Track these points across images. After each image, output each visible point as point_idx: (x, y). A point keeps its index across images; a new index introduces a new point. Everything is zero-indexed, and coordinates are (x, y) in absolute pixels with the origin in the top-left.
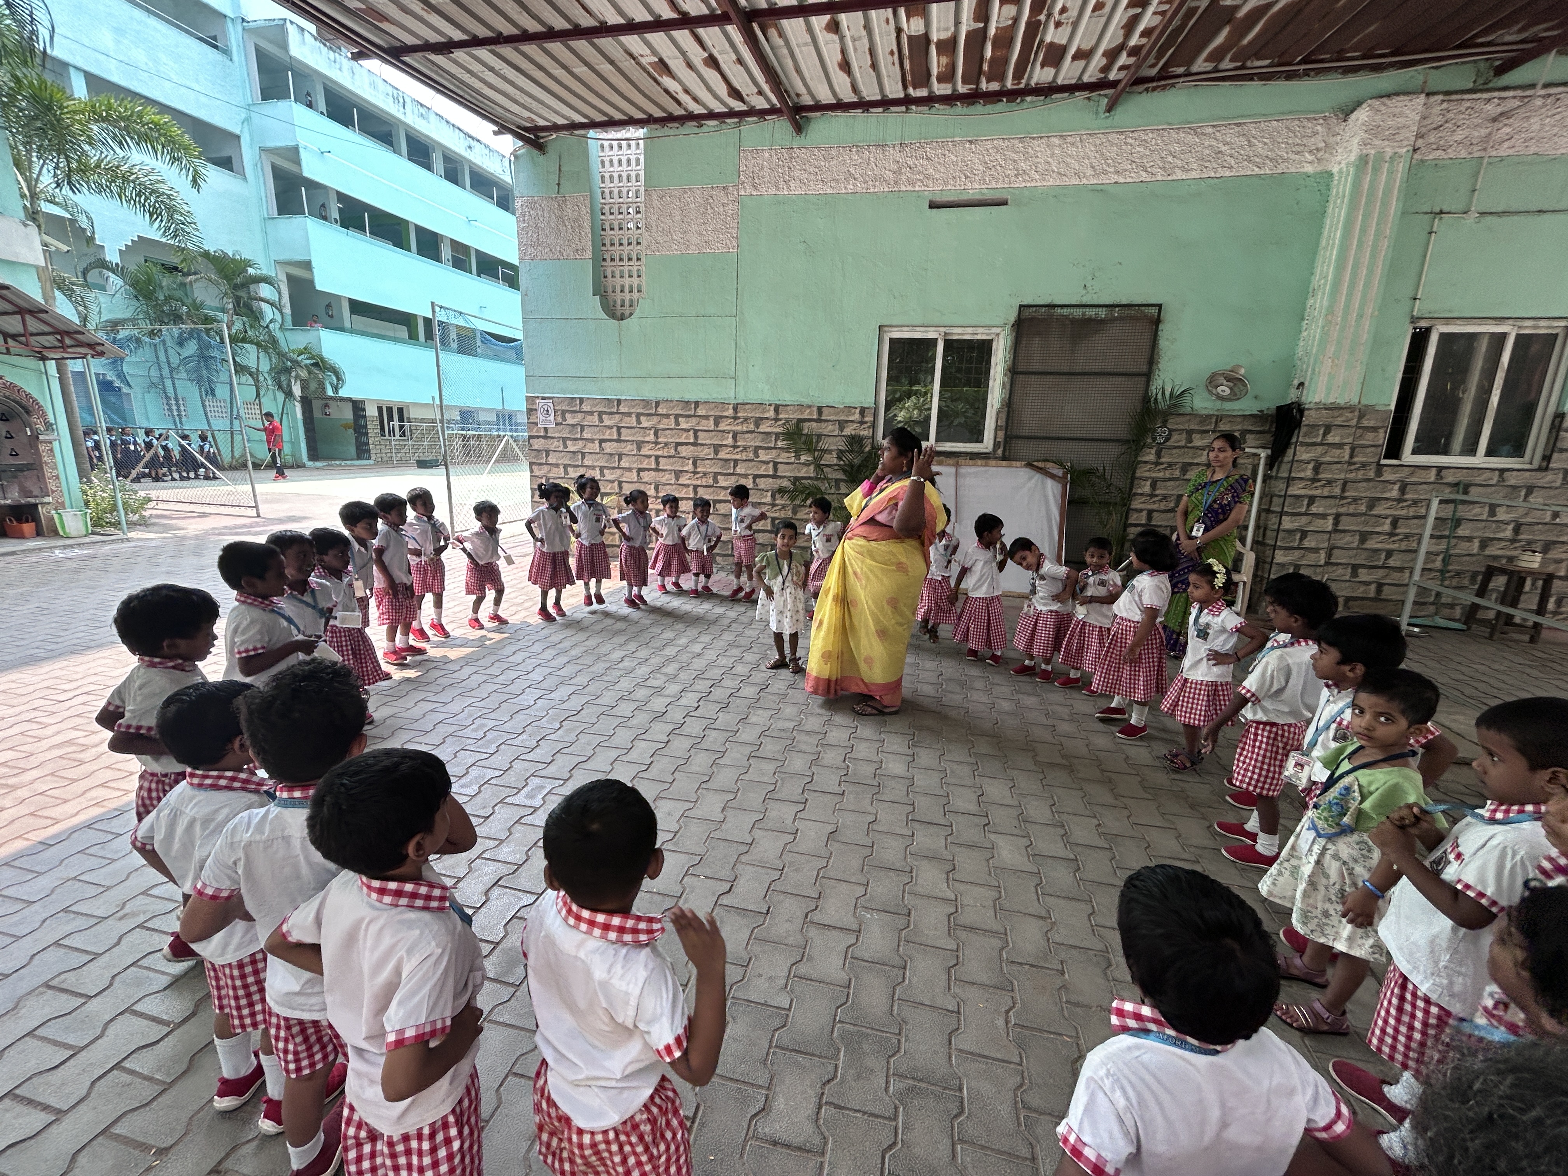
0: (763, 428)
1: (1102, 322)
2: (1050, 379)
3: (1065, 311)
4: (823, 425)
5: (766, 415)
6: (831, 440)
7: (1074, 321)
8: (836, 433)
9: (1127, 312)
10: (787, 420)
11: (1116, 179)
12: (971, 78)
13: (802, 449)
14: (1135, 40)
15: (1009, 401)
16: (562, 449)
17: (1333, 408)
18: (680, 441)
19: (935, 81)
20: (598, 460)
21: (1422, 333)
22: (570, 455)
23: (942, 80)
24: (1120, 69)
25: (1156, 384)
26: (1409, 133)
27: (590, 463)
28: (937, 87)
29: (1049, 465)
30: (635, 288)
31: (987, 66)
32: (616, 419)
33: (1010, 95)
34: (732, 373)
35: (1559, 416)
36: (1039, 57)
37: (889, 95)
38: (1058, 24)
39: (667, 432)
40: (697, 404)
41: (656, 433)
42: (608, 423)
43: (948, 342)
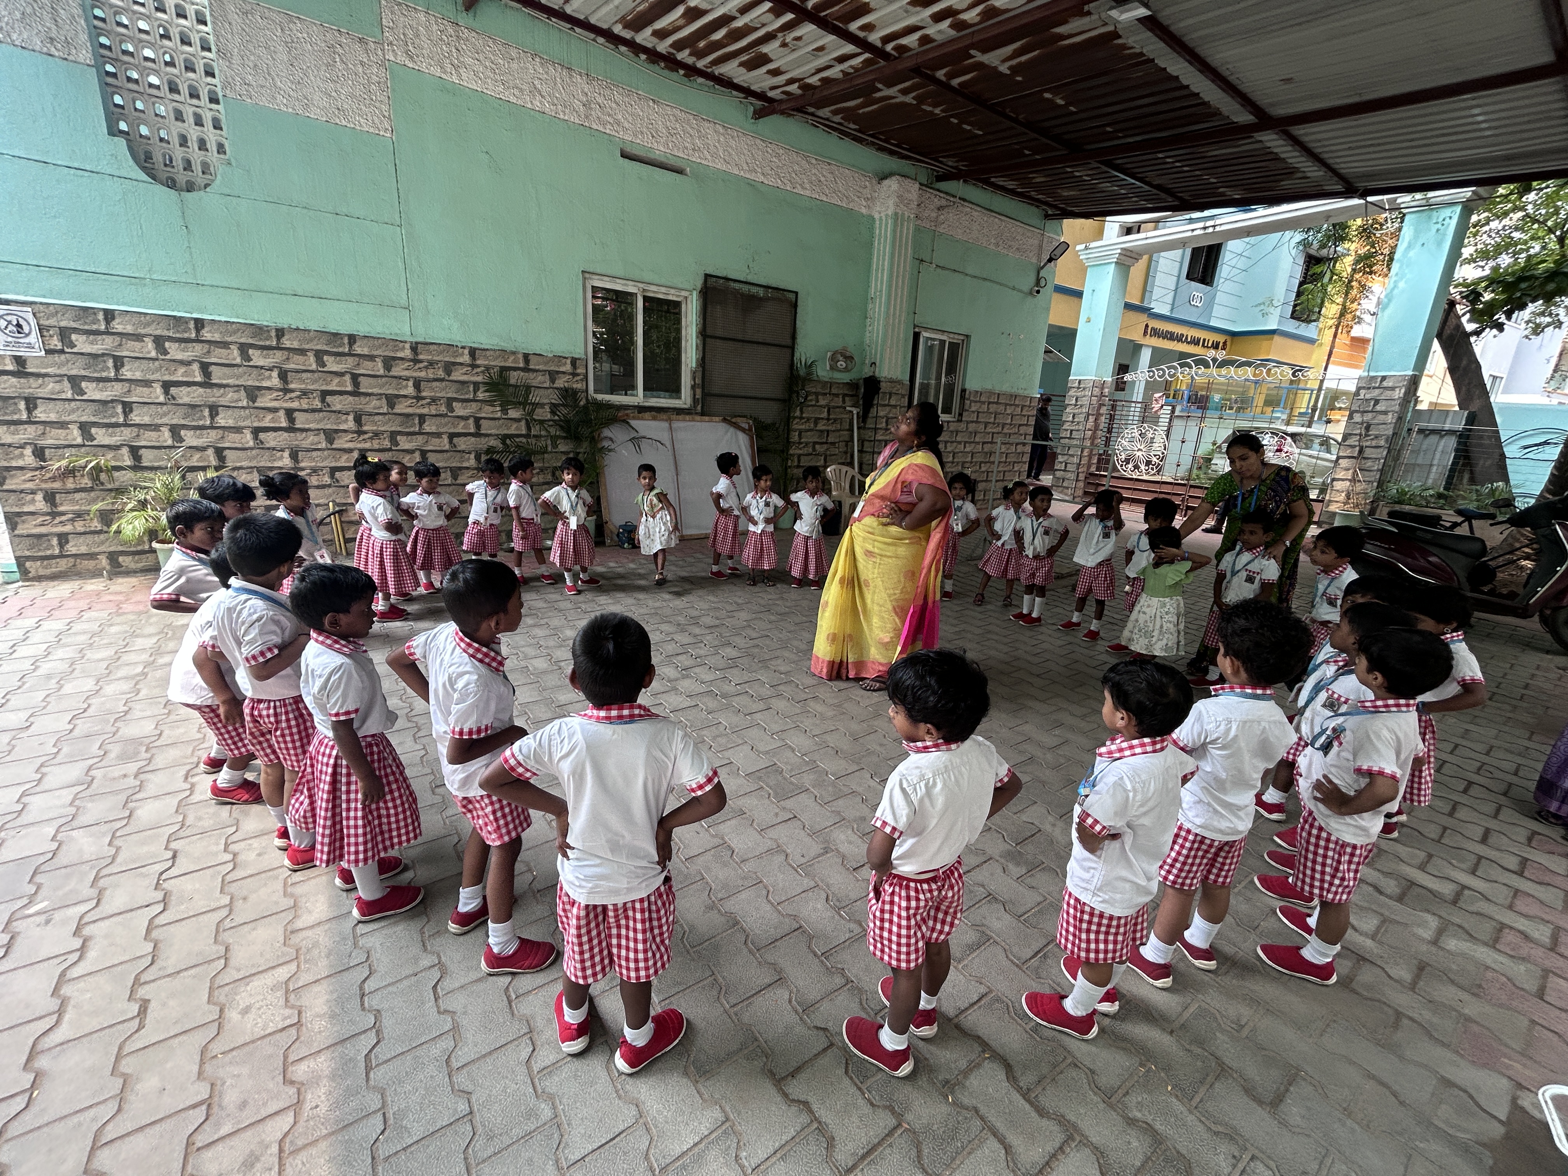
0: (457, 375)
1: (761, 299)
2: (731, 344)
3: (737, 286)
4: (532, 375)
5: (460, 360)
6: (542, 392)
7: (742, 295)
8: (547, 385)
9: (776, 294)
10: (488, 368)
11: (762, 179)
12: (679, 45)
13: (509, 403)
14: (814, 80)
15: (703, 362)
16: (69, 395)
17: (891, 381)
18: (330, 388)
19: (648, 31)
20: (165, 414)
21: (916, 336)
22: (93, 407)
23: (656, 33)
24: (783, 93)
25: (797, 355)
26: (914, 205)
27: (146, 420)
28: (644, 37)
29: (739, 420)
30: (212, 146)
31: (702, 44)
32: (198, 350)
33: (692, 71)
34: (404, 302)
35: (964, 391)
36: (744, 58)
37: (593, 20)
38: (784, 45)
39: (304, 375)
40: (352, 339)
41: (283, 376)
42: (179, 356)
43: (646, 299)
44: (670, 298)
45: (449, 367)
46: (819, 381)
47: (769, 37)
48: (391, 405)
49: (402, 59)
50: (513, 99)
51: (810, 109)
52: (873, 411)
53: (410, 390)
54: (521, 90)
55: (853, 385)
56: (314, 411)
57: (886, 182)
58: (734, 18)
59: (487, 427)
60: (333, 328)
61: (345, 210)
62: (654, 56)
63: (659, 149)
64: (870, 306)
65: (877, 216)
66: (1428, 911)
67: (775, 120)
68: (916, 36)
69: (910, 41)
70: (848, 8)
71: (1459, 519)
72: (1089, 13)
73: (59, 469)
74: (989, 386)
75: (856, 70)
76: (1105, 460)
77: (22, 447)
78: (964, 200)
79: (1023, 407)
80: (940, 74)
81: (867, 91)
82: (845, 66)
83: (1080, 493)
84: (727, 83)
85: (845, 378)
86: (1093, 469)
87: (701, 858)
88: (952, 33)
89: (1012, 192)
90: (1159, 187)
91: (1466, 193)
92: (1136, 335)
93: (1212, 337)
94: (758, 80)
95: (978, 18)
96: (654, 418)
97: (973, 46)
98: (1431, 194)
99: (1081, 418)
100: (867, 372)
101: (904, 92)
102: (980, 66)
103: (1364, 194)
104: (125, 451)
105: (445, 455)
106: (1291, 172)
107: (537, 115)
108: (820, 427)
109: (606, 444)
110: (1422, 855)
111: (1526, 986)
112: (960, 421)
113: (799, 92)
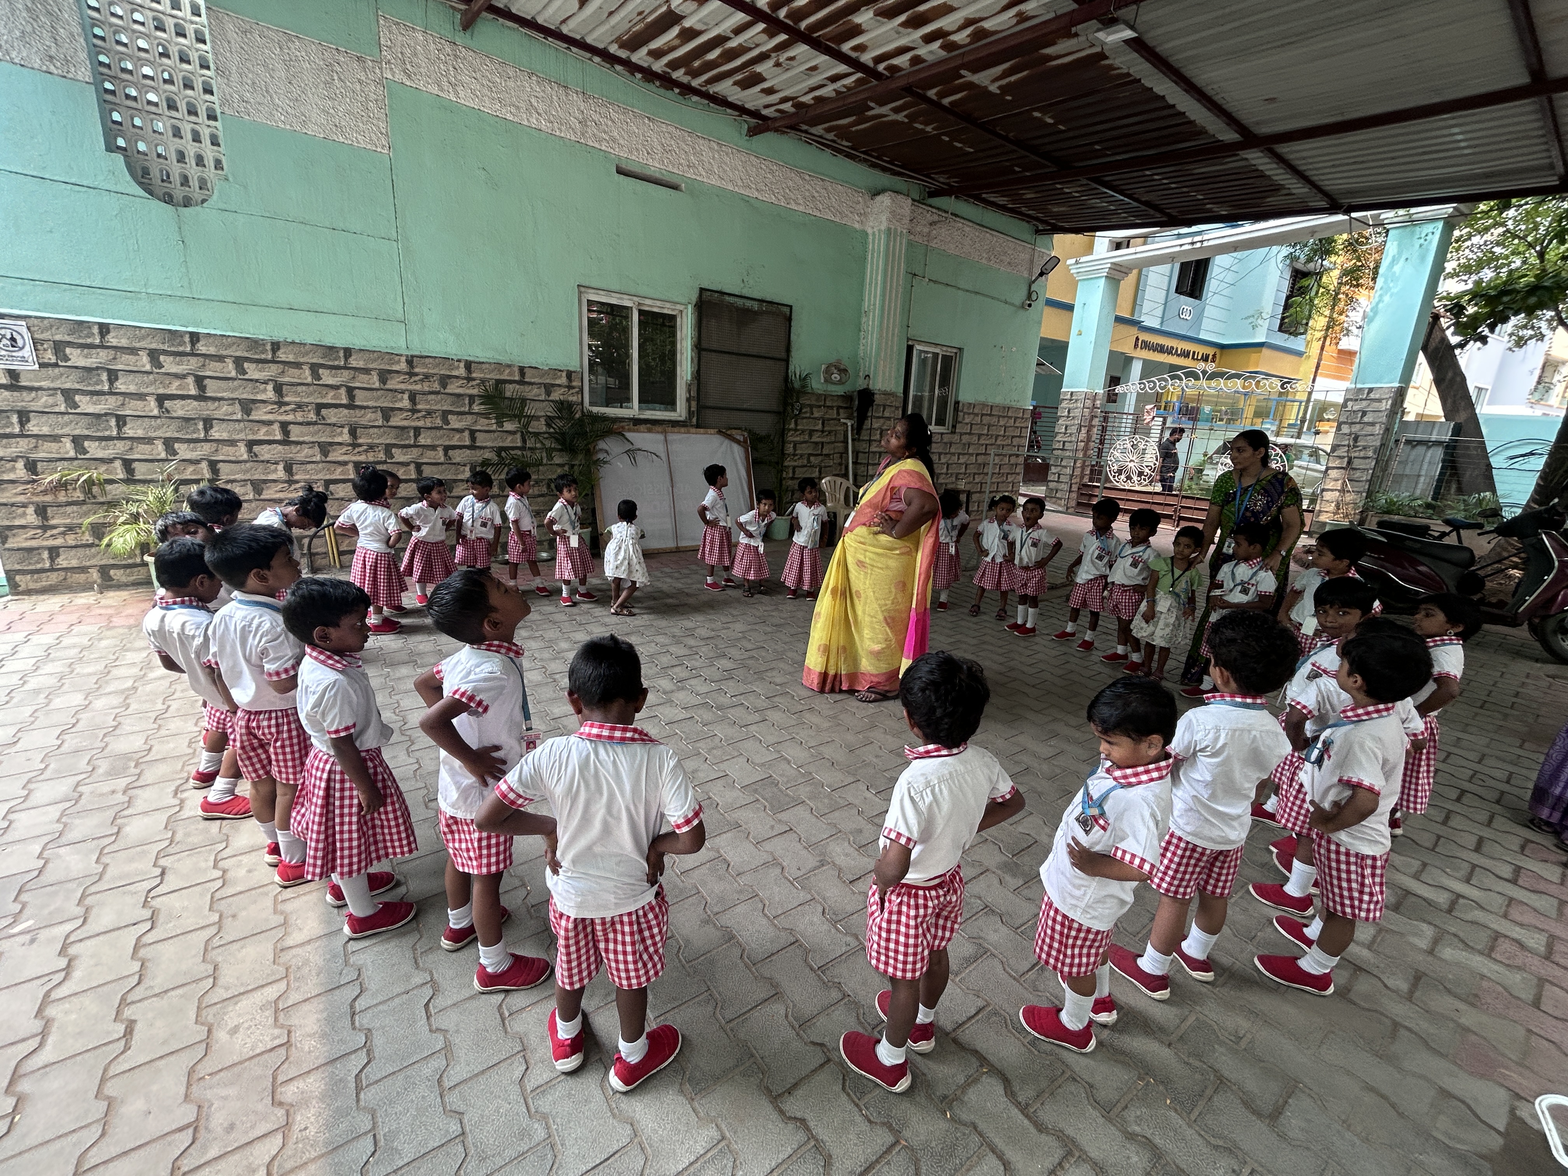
0: (453, 388)
1: (756, 313)
2: (727, 357)
3: (732, 300)
4: (527, 388)
5: (455, 373)
6: (537, 404)
7: (738, 309)
8: (543, 397)
9: (771, 308)
10: (483, 381)
11: (756, 194)
12: (674, 65)
13: (504, 415)
14: (807, 99)
15: (698, 375)
16: (62, 408)
17: (885, 393)
18: (325, 401)
19: (644, 51)
20: (159, 428)
21: (910, 349)
22: (85, 421)
23: (651, 53)
24: (778, 111)
25: (791, 368)
26: (906, 221)
27: (140, 433)
28: (640, 57)
29: (734, 432)
30: (210, 162)
31: (696, 64)
32: (192, 364)
33: (687, 90)
34: (400, 315)
35: (957, 403)
36: (738, 77)
37: (589, 40)
38: (778, 64)
39: (300, 388)
40: (348, 352)
41: (278, 389)
42: (174, 369)
43: (641, 312)
44: (666, 311)
45: (444, 380)
46: (813, 394)
47: (763, 57)
48: (386, 418)
49: (399, 76)
50: (509, 117)
51: (805, 127)
52: (867, 423)
53: (406, 403)
54: (518, 108)
55: (847, 398)
56: (309, 424)
57: (879, 198)
58: (729, 39)
59: (482, 440)
60: (328, 341)
61: (342, 225)
62: (649, 75)
63: (655, 166)
64: (864, 320)
65: (870, 231)
66: (1424, 921)
67: (769, 138)
68: (908, 56)
69: (902, 61)
70: (842, 29)
71: (1448, 529)
72: (1076, 35)
73: (51, 482)
74: (981, 398)
75: (849, 89)
76: (1097, 471)
77: (14, 460)
78: (956, 215)
79: (1016, 418)
80: (932, 93)
81: (860, 110)
82: (838, 85)
83: (1073, 503)
84: (722, 102)
85: (839, 390)
86: (1086, 480)
87: (697, 872)
88: (943, 53)
89: (1003, 208)
90: (1147, 204)
91: (1448, 209)
92: (1127, 348)
93: (1201, 350)
94: (752, 98)
95: (968, 40)
96: (650, 431)
97: (964, 66)
98: (1413, 210)
99: (1073, 430)
100: (861, 384)
101: (896, 110)
102: (971, 86)
103: (1347, 212)
104: (118, 464)
105: (440, 468)
106: (1276, 189)
107: (533, 132)
108: (816, 438)
109: (601, 456)
110: (1416, 864)
111: (1523, 996)
112: (953, 432)
113: (793, 110)
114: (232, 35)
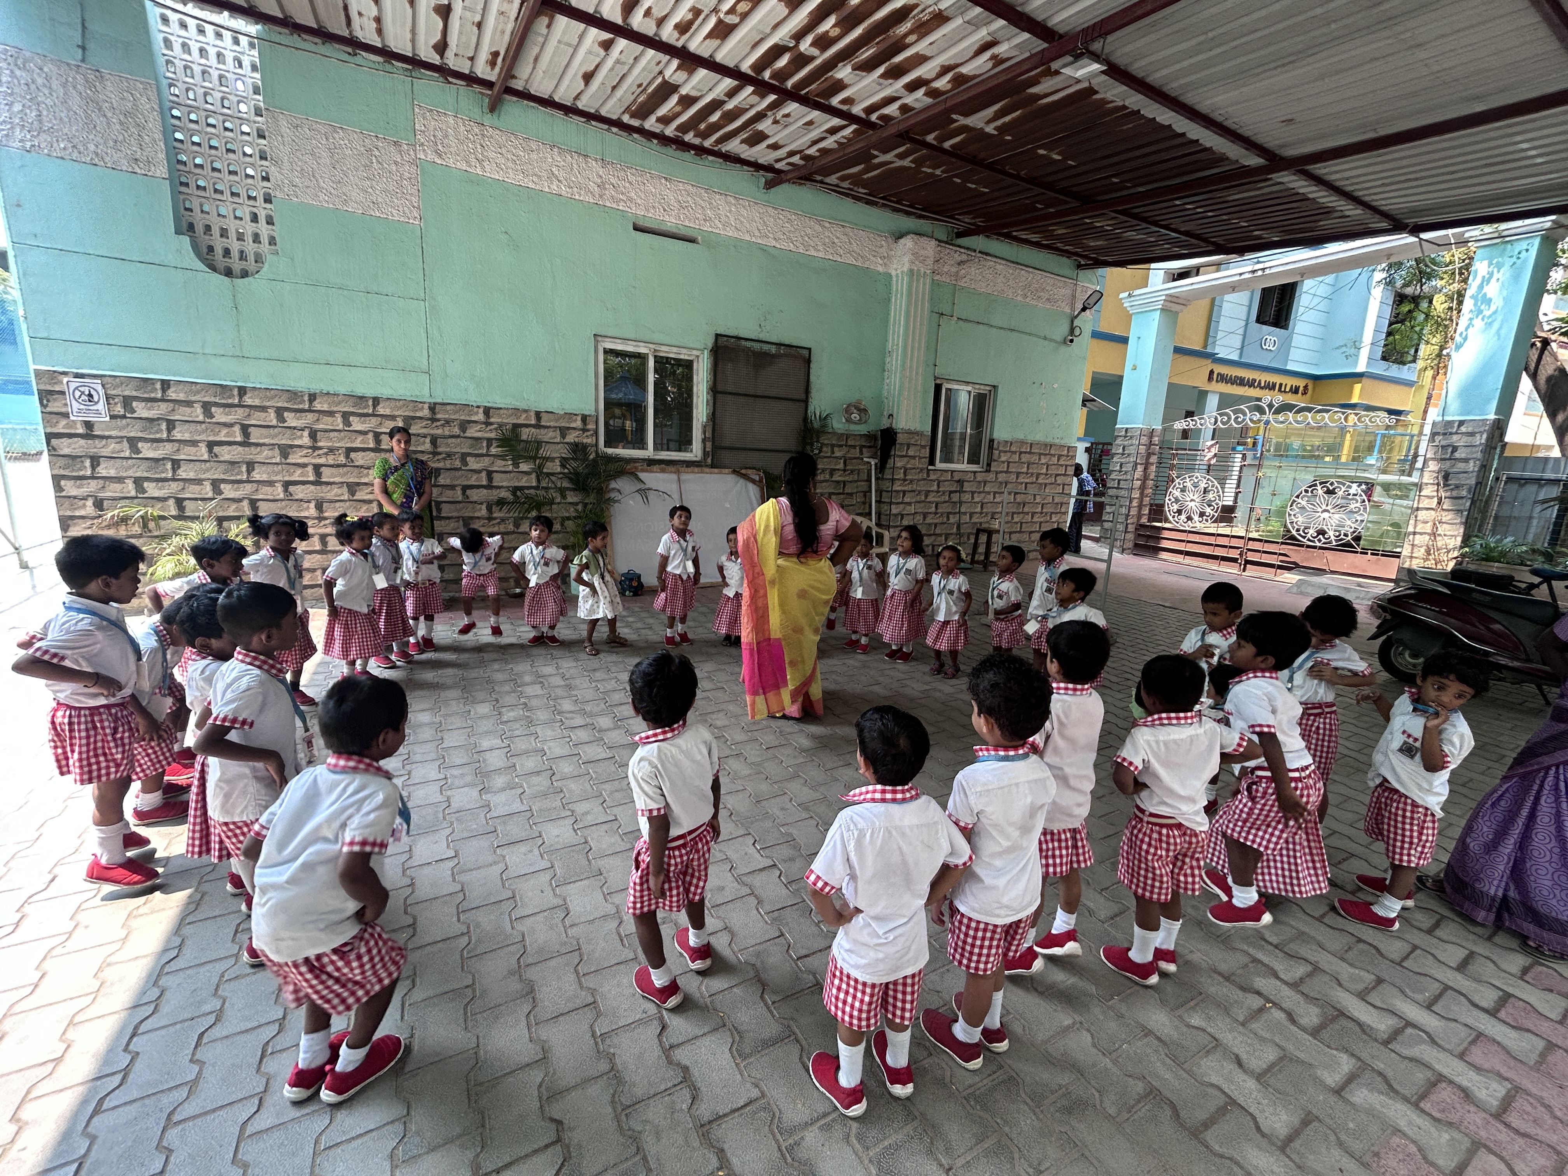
0: (472, 432)
1: (773, 356)
2: (742, 399)
3: (748, 344)
4: (543, 431)
5: (474, 418)
6: (552, 447)
7: (754, 353)
8: (558, 440)
9: (788, 350)
10: (500, 425)
11: (774, 243)
12: (683, 128)
13: (520, 457)
14: (812, 151)
15: (713, 417)
16: (127, 454)
17: (910, 433)
18: (354, 445)
19: (653, 119)
20: (208, 470)
21: (938, 388)
22: (146, 464)
23: (659, 120)
24: (789, 164)
25: (811, 409)
26: (930, 261)
27: (192, 475)
28: (651, 124)
29: (749, 472)
30: (265, 239)
31: (703, 126)
32: (239, 414)
33: (701, 151)
34: (425, 366)
35: (992, 441)
36: (744, 135)
37: (603, 113)
38: (776, 122)
39: (332, 434)
40: (376, 401)
41: (313, 435)
42: (223, 419)
43: (659, 360)
44: (682, 357)
45: (464, 425)
46: (834, 433)
47: (760, 116)
49: (431, 157)
50: (531, 185)
51: (819, 178)
52: (891, 461)
53: (428, 446)
54: (539, 177)
55: (870, 437)
56: (338, 466)
57: (902, 241)
58: (724, 102)
59: (498, 480)
60: (360, 391)
61: (376, 289)
62: (663, 140)
63: (671, 222)
64: (888, 359)
65: (893, 273)
67: (785, 190)
68: (896, 105)
69: (892, 110)
70: (825, 85)
71: (1537, 580)
72: (1057, 73)
73: (113, 517)
74: (1020, 436)
75: (849, 140)
76: (1158, 511)
77: (85, 499)
78: (987, 254)
79: (1060, 456)
80: (930, 138)
81: (864, 157)
82: (838, 136)
83: (1130, 545)
84: (736, 160)
85: (862, 429)
86: (1144, 520)
88: (929, 100)
89: (1037, 245)
90: (1187, 233)
91: (1547, 221)
92: (1201, 382)
93: (1290, 382)
94: (760, 153)
95: (949, 86)
96: (663, 471)
97: (955, 109)
99: (1128, 467)
100: (885, 424)
101: (901, 156)
102: (965, 129)
103: (1416, 230)
104: (171, 502)
105: (458, 506)
106: (1328, 212)
107: (555, 198)
108: (836, 477)
109: (612, 495)
110: (1369, 978)
112: (988, 471)
113: (802, 162)
114: (285, 130)
